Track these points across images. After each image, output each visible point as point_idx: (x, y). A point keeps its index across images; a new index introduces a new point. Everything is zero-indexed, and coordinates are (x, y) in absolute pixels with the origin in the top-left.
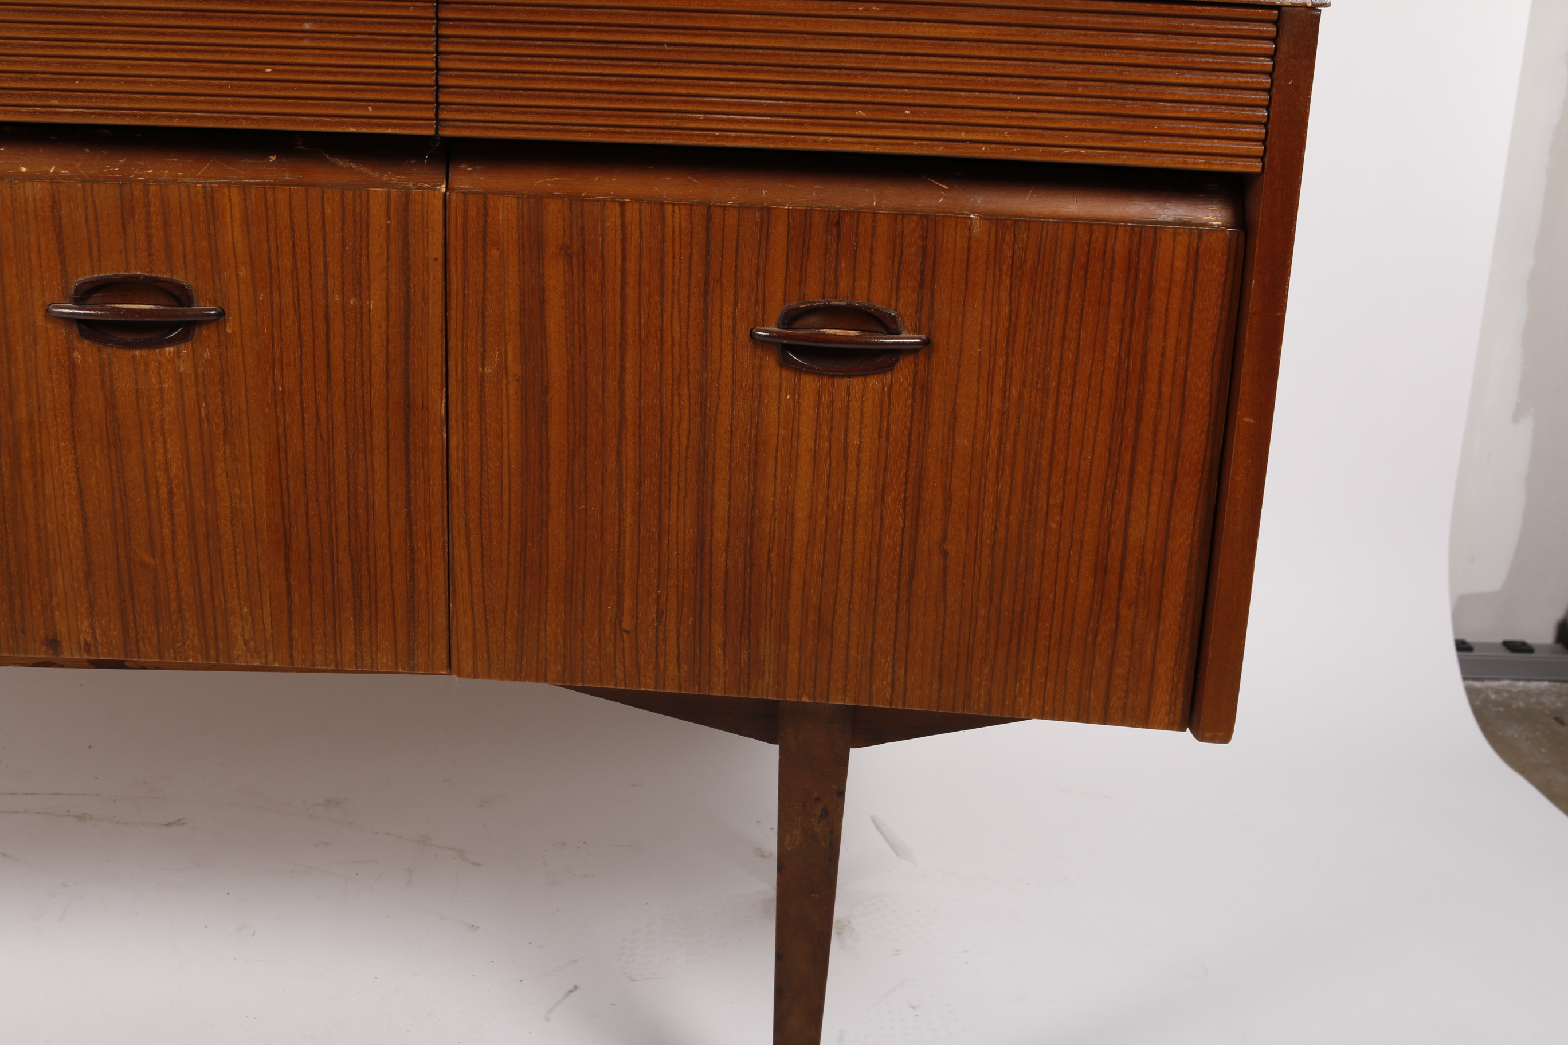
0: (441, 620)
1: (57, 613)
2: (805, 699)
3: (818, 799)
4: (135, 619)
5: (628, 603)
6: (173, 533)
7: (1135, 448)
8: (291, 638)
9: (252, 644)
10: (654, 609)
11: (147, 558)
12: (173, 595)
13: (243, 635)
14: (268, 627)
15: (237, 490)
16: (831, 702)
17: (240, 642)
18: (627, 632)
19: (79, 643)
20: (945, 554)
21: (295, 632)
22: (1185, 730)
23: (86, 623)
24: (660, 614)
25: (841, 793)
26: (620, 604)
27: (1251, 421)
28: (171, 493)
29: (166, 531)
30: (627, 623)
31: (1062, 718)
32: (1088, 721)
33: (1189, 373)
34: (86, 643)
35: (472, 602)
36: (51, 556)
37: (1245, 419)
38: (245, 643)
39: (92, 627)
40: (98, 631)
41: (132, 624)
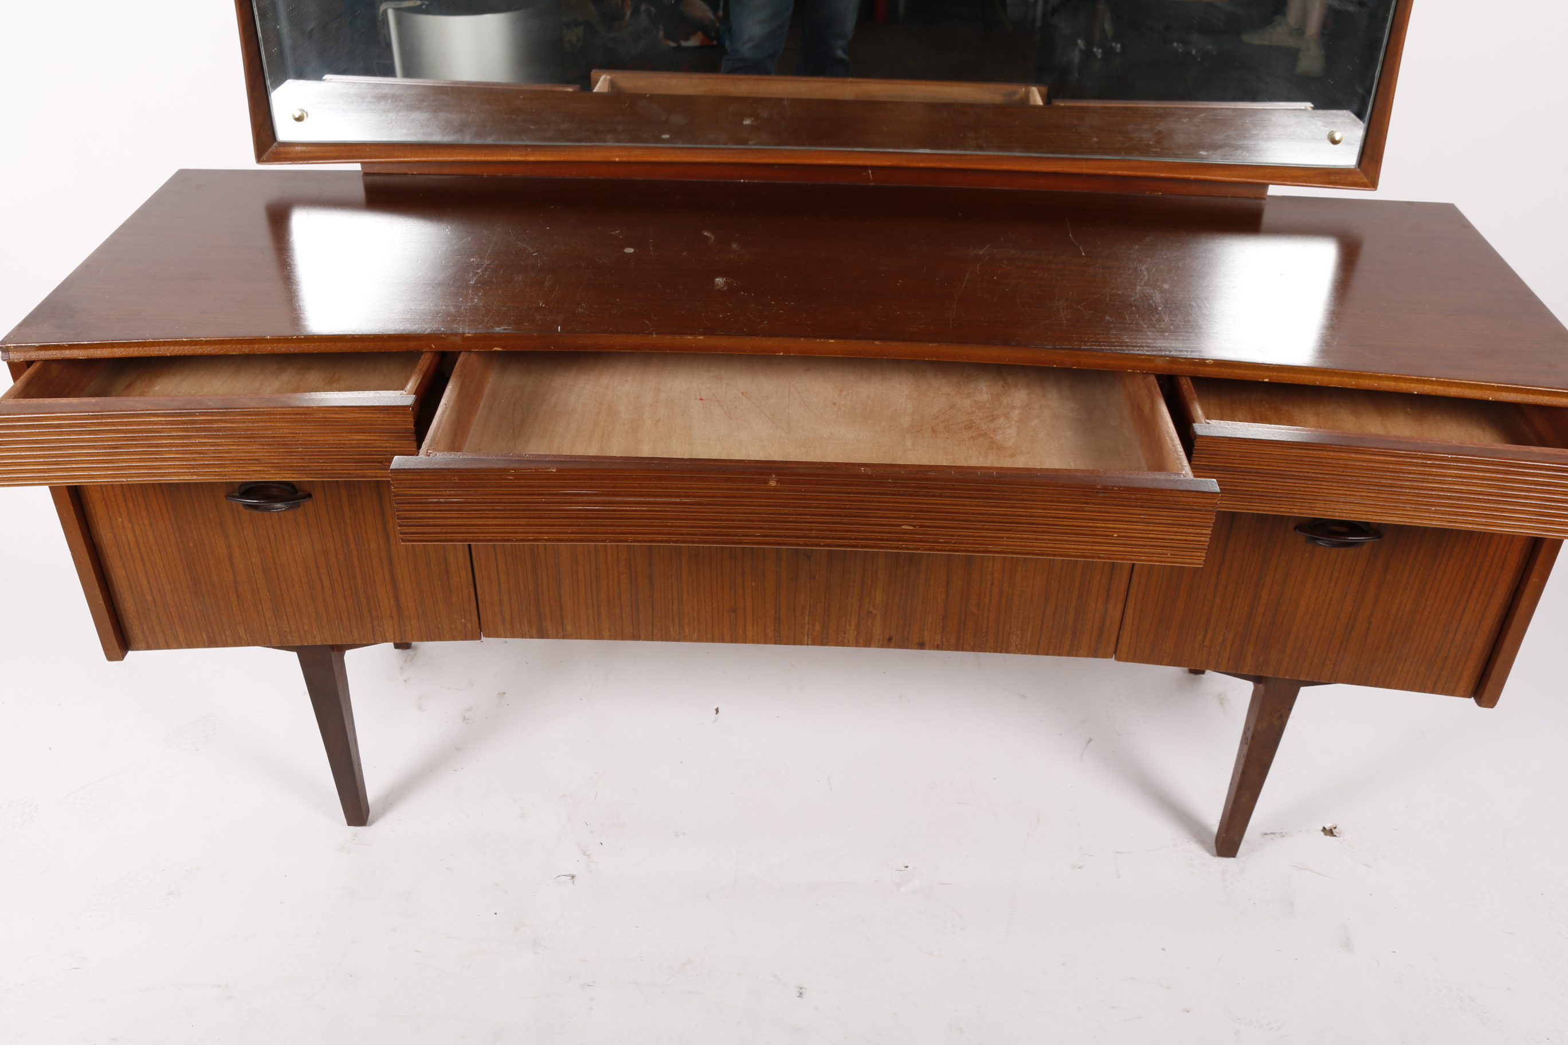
0: (1114, 638)
1: (926, 633)
2: (1287, 677)
3: (1279, 711)
4: (964, 635)
5: (1209, 635)
6: (990, 601)
7: (1474, 584)
8: (1039, 644)
9: (1019, 646)
10: (1221, 638)
11: (975, 611)
12: (984, 626)
13: (1015, 642)
14: (1029, 640)
15: (1025, 584)
16: (1300, 679)
17: (1014, 645)
18: (1206, 647)
19: (934, 645)
20: (1370, 622)
21: (1041, 642)
22: (1470, 697)
23: (939, 636)
24: (1224, 640)
25: (1290, 709)
26: (1205, 636)
27: (1537, 580)
28: (992, 584)
29: (987, 600)
30: (1207, 643)
31: (1412, 690)
32: (1424, 692)
33: (1509, 554)
34: (938, 645)
35: (1132, 631)
36: (928, 609)
37: (1534, 579)
38: (1016, 645)
39: (942, 638)
40: (944, 640)
41: (962, 637)
